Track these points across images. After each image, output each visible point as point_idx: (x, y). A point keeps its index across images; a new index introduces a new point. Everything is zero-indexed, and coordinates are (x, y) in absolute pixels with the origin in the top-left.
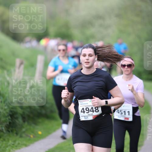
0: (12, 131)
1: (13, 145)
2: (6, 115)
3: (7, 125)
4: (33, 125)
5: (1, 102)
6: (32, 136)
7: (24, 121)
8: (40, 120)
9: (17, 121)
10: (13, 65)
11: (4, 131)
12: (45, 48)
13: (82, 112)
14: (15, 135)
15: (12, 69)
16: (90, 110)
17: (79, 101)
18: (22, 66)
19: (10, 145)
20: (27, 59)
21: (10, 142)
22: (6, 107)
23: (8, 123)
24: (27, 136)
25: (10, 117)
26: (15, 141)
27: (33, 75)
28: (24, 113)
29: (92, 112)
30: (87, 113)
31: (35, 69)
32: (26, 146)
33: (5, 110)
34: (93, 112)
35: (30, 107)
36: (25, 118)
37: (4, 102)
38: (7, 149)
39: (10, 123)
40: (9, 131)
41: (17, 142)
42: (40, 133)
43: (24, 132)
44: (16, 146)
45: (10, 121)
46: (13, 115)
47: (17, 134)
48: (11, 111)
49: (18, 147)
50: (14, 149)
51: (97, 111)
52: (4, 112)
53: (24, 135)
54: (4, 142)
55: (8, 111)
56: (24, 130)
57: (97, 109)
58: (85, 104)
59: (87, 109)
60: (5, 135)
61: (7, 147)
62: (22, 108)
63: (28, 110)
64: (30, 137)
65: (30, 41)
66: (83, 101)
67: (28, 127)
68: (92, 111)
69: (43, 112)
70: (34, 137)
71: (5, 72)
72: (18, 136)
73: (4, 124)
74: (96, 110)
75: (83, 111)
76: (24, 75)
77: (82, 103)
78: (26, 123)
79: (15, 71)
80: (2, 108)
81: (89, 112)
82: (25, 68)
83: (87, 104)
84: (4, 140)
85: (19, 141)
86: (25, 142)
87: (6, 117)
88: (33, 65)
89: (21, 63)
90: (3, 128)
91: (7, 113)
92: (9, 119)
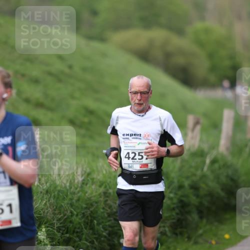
0: (181, 234)
3: (174, 223)
4: (216, 224)
6: (214, 242)
7: (201, 218)
8: (228, 216)
9: (189, 218)
10: (183, 125)
11: (169, 234)
14: (186, 240)
18: (198, 128)
20: (205, 115)
22: (172, 195)
23: (175, 221)
24: (207, 241)
25: (177, 211)
28: (201, 203)
31: (220, 131)
35: (211, 194)
36: (202, 212)
39: (179, 220)
40: (176, 234)
42: (227, 236)
43: (201, 235)
47: (189, 238)
48: (181, 201)
52: (169, 203)
53: (200, 240)
55: (175, 201)
56: (201, 232)
60: (170, 240)
62: (197, 195)
63: (208, 198)
64: (211, 243)
67: (208, 227)
70: (217, 243)
72: (192, 242)
73: (168, 223)
76: (201, 140)
78: (205, 221)
79: (186, 134)
82: (203, 130)
88: (216, 126)
89: (197, 123)
90: (167, 229)
91: (174, 204)
92: (177, 214)
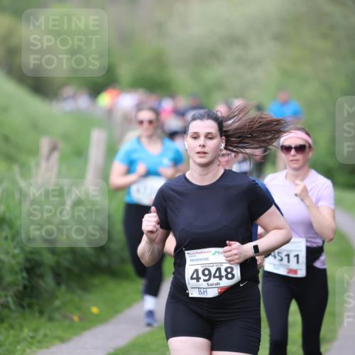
0: (30, 306)
1: (32, 338)
2: (17, 268)
3: (19, 291)
4: (79, 292)
5: (6, 238)
6: (76, 318)
7: (58, 284)
8: (96, 281)
9: (41, 283)
10: (34, 152)
11: (12, 306)
12: (110, 112)
13: (192, 278)
14: (37, 314)
15: (32, 162)
16: (213, 274)
17: (186, 252)
18: (56, 155)
19: (25, 339)
20: (66, 137)
21: (26, 332)
22: (16, 251)
23: (21, 288)
24: (65, 317)
25: (25, 274)
26: (36, 330)
27: (82, 176)
28: (58, 263)
29: (218, 279)
30: (205, 280)
31: (86, 161)
32: (63, 340)
33: (14, 256)
34: (221, 279)
35: (73, 251)
36: (60, 276)
37: (13, 238)
38: (19, 347)
39: (25, 287)
40: (23, 307)
41: (42, 332)
42: (95, 310)
43: (58, 309)
44: (40, 342)
45: (26, 282)
46: (32, 267)
47: (41, 312)
48: (28, 260)
49: (43, 342)
50: (34, 348)
51: (230, 276)
52: (13, 262)
53: (57, 316)
54: (12, 332)
55: (21, 259)
56: (57, 303)
57: (231, 273)
58: (201, 260)
59: (206, 272)
60: (15, 315)
61: (18, 342)
62: (53, 251)
63: (69, 256)
64: (72, 320)
65: (74, 97)
66: (197, 253)
67: (68, 297)
68: (217, 277)
69: (104, 261)
70: (81, 319)
71: (16, 168)
72: (45, 317)
73: (11, 292)
74: (228, 273)
75: (195, 276)
76: (60, 174)
77: (193, 258)
78: (63, 288)
79: (38, 165)
80: (7, 253)
81: (209, 279)
82: (63, 159)
83: (207, 259)
84: (12, 327)
85: (46, 329)
86: (59, 333)
87: (16, 273)
88: (80, 153)
89: (54, 148)
90: (10, 300)
91: (19, 263)
92: (23, 278)
